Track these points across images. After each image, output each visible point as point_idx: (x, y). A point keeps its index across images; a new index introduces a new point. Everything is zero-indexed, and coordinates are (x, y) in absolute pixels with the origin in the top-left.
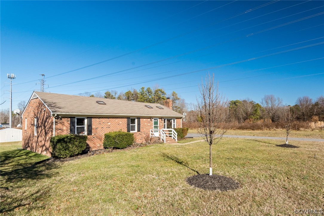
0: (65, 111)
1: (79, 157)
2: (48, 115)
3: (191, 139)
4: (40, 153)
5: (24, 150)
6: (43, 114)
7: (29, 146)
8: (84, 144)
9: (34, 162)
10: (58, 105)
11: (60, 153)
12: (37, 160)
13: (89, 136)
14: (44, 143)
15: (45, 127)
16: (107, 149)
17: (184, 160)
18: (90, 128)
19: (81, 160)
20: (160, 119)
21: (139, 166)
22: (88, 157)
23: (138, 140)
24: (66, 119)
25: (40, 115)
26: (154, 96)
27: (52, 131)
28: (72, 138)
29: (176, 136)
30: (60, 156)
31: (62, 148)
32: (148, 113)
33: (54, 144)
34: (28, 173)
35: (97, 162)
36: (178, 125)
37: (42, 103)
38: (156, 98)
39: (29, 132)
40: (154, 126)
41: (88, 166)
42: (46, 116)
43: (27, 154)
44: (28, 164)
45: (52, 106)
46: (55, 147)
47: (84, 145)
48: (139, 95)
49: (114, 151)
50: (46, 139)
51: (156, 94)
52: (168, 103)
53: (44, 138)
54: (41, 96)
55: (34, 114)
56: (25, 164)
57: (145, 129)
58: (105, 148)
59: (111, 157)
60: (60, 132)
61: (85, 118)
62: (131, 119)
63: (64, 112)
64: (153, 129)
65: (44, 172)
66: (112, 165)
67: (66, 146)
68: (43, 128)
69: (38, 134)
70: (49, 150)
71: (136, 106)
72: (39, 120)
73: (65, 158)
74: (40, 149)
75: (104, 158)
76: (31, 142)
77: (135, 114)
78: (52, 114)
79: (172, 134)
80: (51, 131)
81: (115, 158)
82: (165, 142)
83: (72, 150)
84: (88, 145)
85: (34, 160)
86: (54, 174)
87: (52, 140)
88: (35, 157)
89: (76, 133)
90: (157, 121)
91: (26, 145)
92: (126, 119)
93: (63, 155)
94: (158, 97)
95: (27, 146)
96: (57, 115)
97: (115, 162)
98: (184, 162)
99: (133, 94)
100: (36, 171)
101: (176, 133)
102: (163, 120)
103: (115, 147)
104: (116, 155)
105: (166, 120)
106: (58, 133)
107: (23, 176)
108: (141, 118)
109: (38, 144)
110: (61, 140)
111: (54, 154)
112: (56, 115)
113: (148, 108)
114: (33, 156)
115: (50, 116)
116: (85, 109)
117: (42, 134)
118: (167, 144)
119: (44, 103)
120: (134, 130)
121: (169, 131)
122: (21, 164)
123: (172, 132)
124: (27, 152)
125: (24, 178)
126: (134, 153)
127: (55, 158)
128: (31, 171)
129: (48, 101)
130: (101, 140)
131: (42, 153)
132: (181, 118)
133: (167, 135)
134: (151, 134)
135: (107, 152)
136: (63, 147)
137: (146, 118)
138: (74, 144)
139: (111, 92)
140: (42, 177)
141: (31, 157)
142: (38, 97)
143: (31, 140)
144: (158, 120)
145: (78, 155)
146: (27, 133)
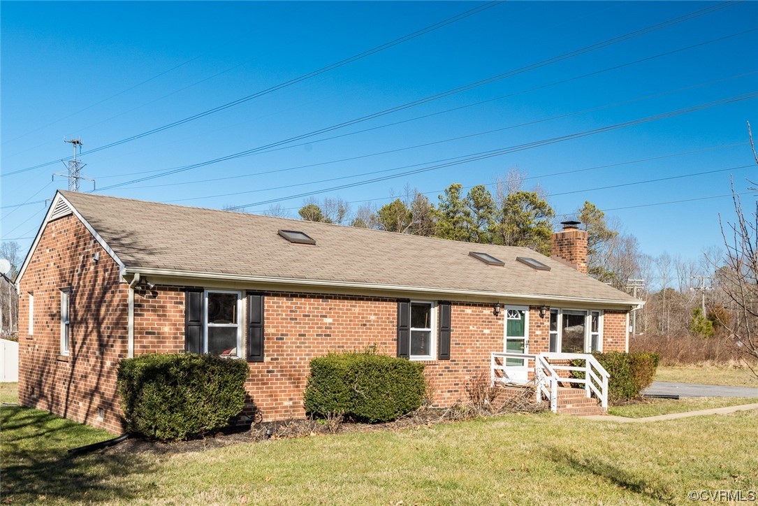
0: (167, 263)
1: (220, 440)
2: (110, 279)
3: (669, 403)
4: (80, 418)
5: (25, 407)
6: (90, 275)
7: (42, 396)
8: (235, 393)
9: (64, 449)
10: (144, 242)
11: (155, 420)
12: (76, 442)
13: (252, 366)
14: (94, 385)
15: (98, 322)
16: (319, 422)
17: (647, 479)
18: (258, 334)
19: (228, 454)
20: (533, 311)
21: (456, 486)
22: (253, 445)
23: (439, 391)
24: (173, 294)
25: (80, 279)
26: (503, 222)
27: (124, 339)
28: (194, 365)
29: (605, 385)
30: (152, 432)
31: (161, 403)
32: (484, 285)
33: (131, 387)
34: (53, 481)
35: (287, 462)
36: (610, 340)
37: (87, 232)
38: (509, 229)
39: (44, 343)
40: (506, 337)
41: (257, 471)
42: (104, 280)
43: (40, 420)
44: (45, 452)
45: (123, 245)
46: (135, 397)
47: (237, 395)
48: (434, 221)
49: (348, 428)
50: (102, 367)
51: (510, 214)
52: (571, 244)
53: (95, 366)
54: (83, 206)
55: (61, 274)
56: (35, 452)
57: (469, 351)
58: (314, 414)
59: (338, 449)
60: (151, 342)
61: (240, 294)
62: (414, 306)
63: (165, 267)
64: (505, 352)
65: (104, 481)
66: (345, 475)
67: (173, 395)
68: (91, 326)
69: (74, 351)
70: (112, 409)
71: (433, 253)
72: (78, 297)
73: (170, 440)
74: (81, 404)
75: (313, 450)
76: (50, 380)
77: (429, 285)
78: (123, 271)
79: (587, 377)
80: (120, 337)
81: (355, 452)
82: (554, 408)
83: (194, 412)
84: (248, 399)
85: (66, 442)
86: (139, 487)
87: (126, 369)
88: (68, 433)
89: (206, 351)
90: (520, 318)
91: (33, 393)
92: (394, 306)
93: (164, 430)
94: (516, 228)
95: (35, 396)
96: (143, 277)
97: (357, 466)
98: (650, 486)
99: (411, 216)
100: (76, 476)
101: (605, 374)
102: (547, 314)
103: (351, 414)
104: (356, 443)
105: (560, 317)
106: (144, 347)
107: (36, 487)
108: (456, 304)
109: (76, 387)
110: (157, 373)
111: (134, 424)
112: (137, 277)
113: (482, 265)
114: (60, 429)
115: (116, 282)
116: (240, 260)
117: (88, 348)
118: (562, 417)
119: (94, 232)
120: (426, 351)
121: (571, 363)
122: (24, 451)
123: (587, 369)
124: (38, 414)
125: (43, 494)
126: (426, 440)
127: (134, 440)
128: (61, 473)
129: (108, 226)
130: (296, 381)
131: (88, 421)
132: (625, 310)
133: (563, 380)
134: (493, 373)
135: (322, 432)
136: (163, 397)
137: (474, 305)
138: (200, 389)
139: (323, 209)
140: (101, 494)
141: (52, 430)
142: (73, 209)
143: (48, 373)
144: (527, 314)
145: (212, 433)
146: (37, 347)
